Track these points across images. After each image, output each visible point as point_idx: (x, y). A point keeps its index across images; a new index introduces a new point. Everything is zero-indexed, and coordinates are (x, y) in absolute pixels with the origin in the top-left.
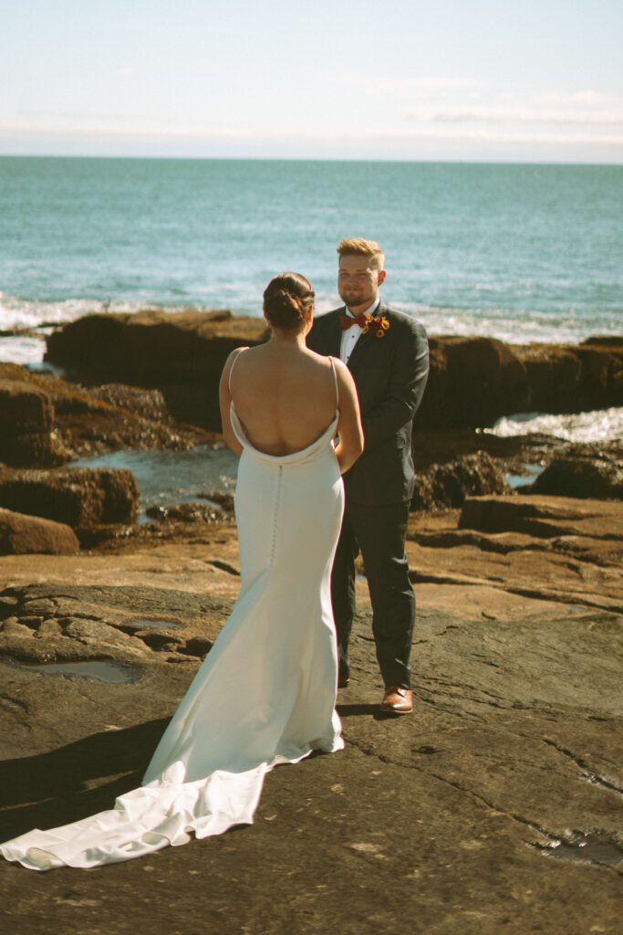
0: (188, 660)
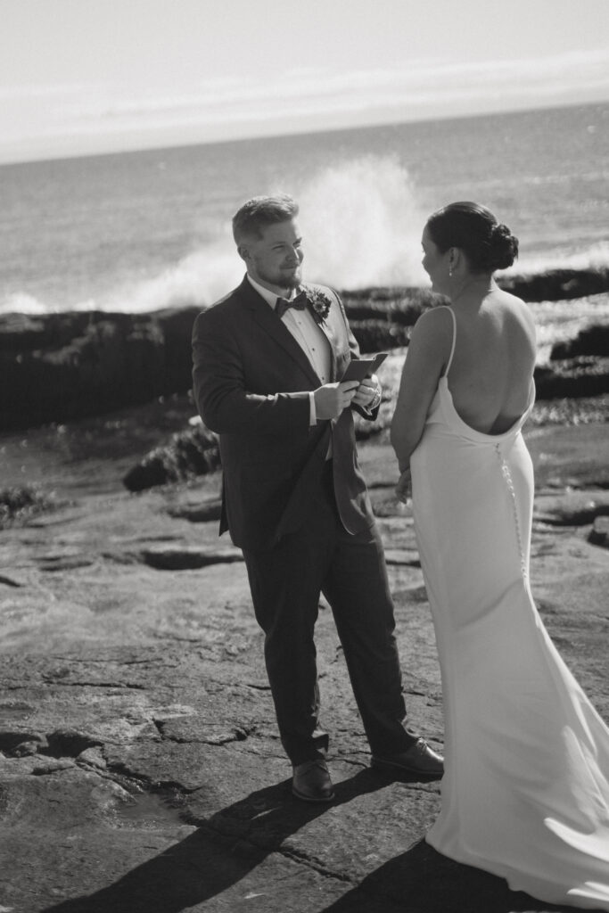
0: (61, 767)
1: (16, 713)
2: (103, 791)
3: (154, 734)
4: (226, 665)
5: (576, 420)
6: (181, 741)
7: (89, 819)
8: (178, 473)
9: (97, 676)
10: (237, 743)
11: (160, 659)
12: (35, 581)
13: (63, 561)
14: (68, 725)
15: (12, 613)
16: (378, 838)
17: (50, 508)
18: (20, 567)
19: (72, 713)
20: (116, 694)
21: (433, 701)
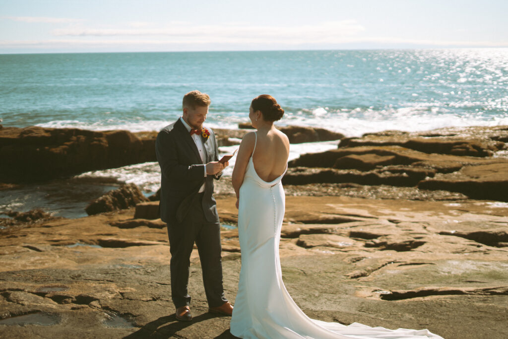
0: (83, 308)
1: (61, 288)
2: (101, 315)
3: (120, 297)
4: (146, 276)
5: (295, 194)
6: (131, 299)
7: (95, 325)
8: (113, 207)
9: (94, 278)
10: (153, 302)
11: (119, 273)
12: (49, 250)
13: (61, 242)
14: (84, 293)
15: (40, 262)
16: (209, 332)
17: (53, 219)
18: (41, 244)
19: (85, 289)
20: (103, 283)
21: (230, 292)
